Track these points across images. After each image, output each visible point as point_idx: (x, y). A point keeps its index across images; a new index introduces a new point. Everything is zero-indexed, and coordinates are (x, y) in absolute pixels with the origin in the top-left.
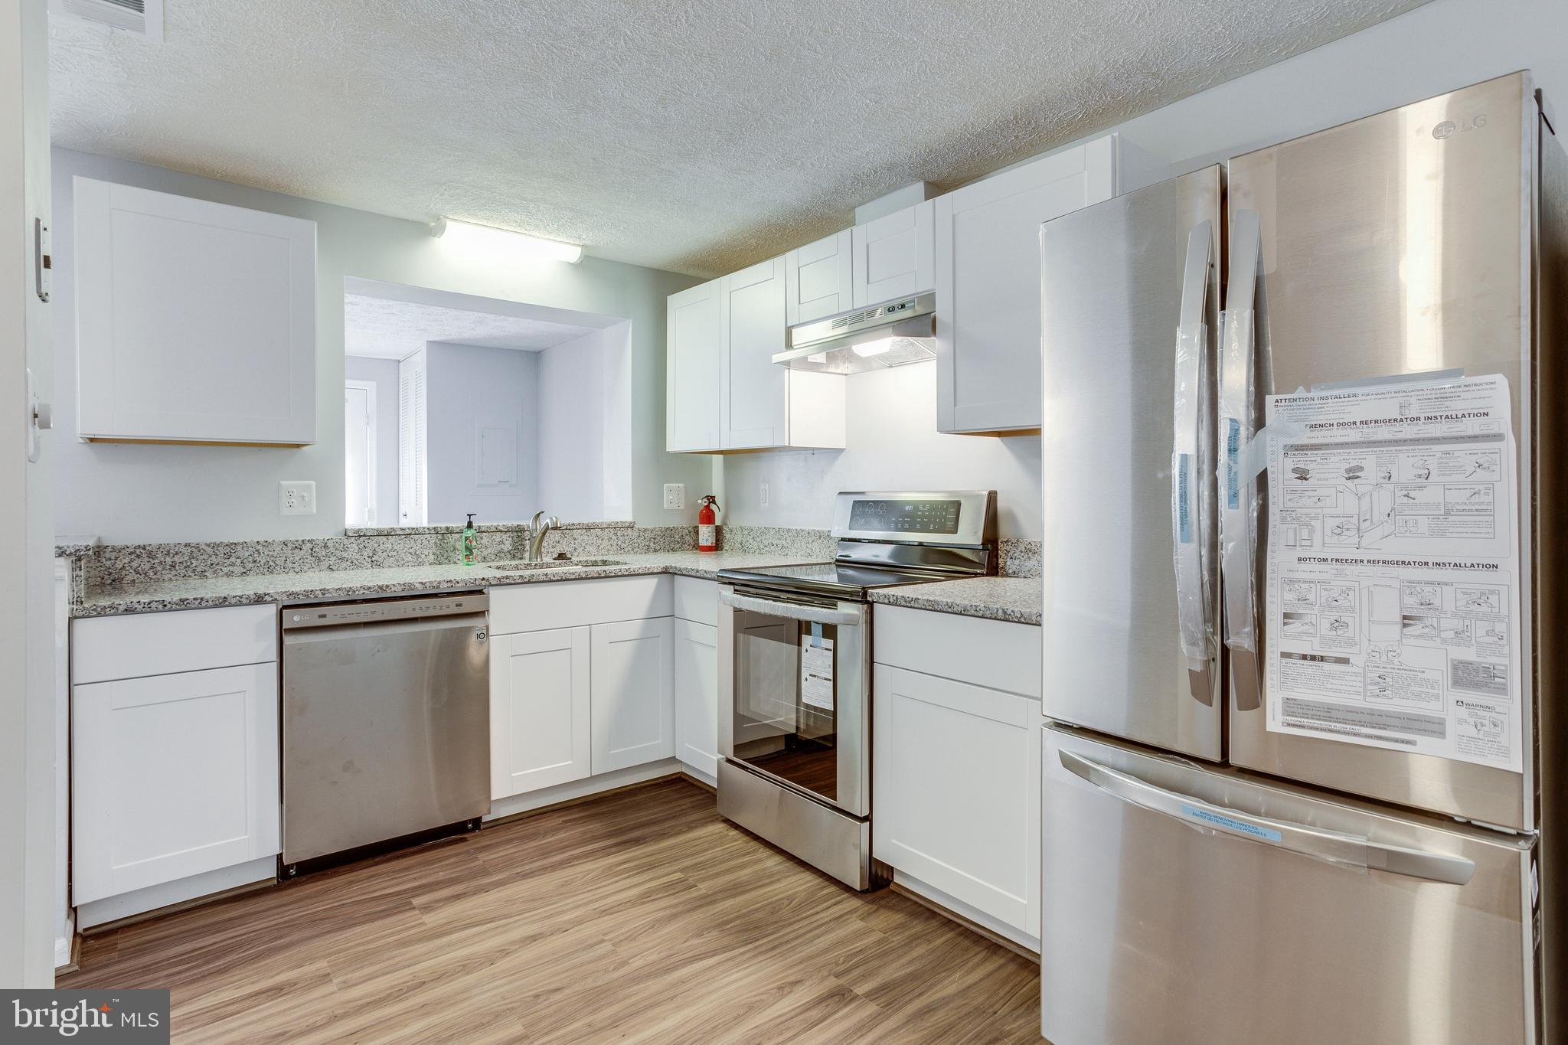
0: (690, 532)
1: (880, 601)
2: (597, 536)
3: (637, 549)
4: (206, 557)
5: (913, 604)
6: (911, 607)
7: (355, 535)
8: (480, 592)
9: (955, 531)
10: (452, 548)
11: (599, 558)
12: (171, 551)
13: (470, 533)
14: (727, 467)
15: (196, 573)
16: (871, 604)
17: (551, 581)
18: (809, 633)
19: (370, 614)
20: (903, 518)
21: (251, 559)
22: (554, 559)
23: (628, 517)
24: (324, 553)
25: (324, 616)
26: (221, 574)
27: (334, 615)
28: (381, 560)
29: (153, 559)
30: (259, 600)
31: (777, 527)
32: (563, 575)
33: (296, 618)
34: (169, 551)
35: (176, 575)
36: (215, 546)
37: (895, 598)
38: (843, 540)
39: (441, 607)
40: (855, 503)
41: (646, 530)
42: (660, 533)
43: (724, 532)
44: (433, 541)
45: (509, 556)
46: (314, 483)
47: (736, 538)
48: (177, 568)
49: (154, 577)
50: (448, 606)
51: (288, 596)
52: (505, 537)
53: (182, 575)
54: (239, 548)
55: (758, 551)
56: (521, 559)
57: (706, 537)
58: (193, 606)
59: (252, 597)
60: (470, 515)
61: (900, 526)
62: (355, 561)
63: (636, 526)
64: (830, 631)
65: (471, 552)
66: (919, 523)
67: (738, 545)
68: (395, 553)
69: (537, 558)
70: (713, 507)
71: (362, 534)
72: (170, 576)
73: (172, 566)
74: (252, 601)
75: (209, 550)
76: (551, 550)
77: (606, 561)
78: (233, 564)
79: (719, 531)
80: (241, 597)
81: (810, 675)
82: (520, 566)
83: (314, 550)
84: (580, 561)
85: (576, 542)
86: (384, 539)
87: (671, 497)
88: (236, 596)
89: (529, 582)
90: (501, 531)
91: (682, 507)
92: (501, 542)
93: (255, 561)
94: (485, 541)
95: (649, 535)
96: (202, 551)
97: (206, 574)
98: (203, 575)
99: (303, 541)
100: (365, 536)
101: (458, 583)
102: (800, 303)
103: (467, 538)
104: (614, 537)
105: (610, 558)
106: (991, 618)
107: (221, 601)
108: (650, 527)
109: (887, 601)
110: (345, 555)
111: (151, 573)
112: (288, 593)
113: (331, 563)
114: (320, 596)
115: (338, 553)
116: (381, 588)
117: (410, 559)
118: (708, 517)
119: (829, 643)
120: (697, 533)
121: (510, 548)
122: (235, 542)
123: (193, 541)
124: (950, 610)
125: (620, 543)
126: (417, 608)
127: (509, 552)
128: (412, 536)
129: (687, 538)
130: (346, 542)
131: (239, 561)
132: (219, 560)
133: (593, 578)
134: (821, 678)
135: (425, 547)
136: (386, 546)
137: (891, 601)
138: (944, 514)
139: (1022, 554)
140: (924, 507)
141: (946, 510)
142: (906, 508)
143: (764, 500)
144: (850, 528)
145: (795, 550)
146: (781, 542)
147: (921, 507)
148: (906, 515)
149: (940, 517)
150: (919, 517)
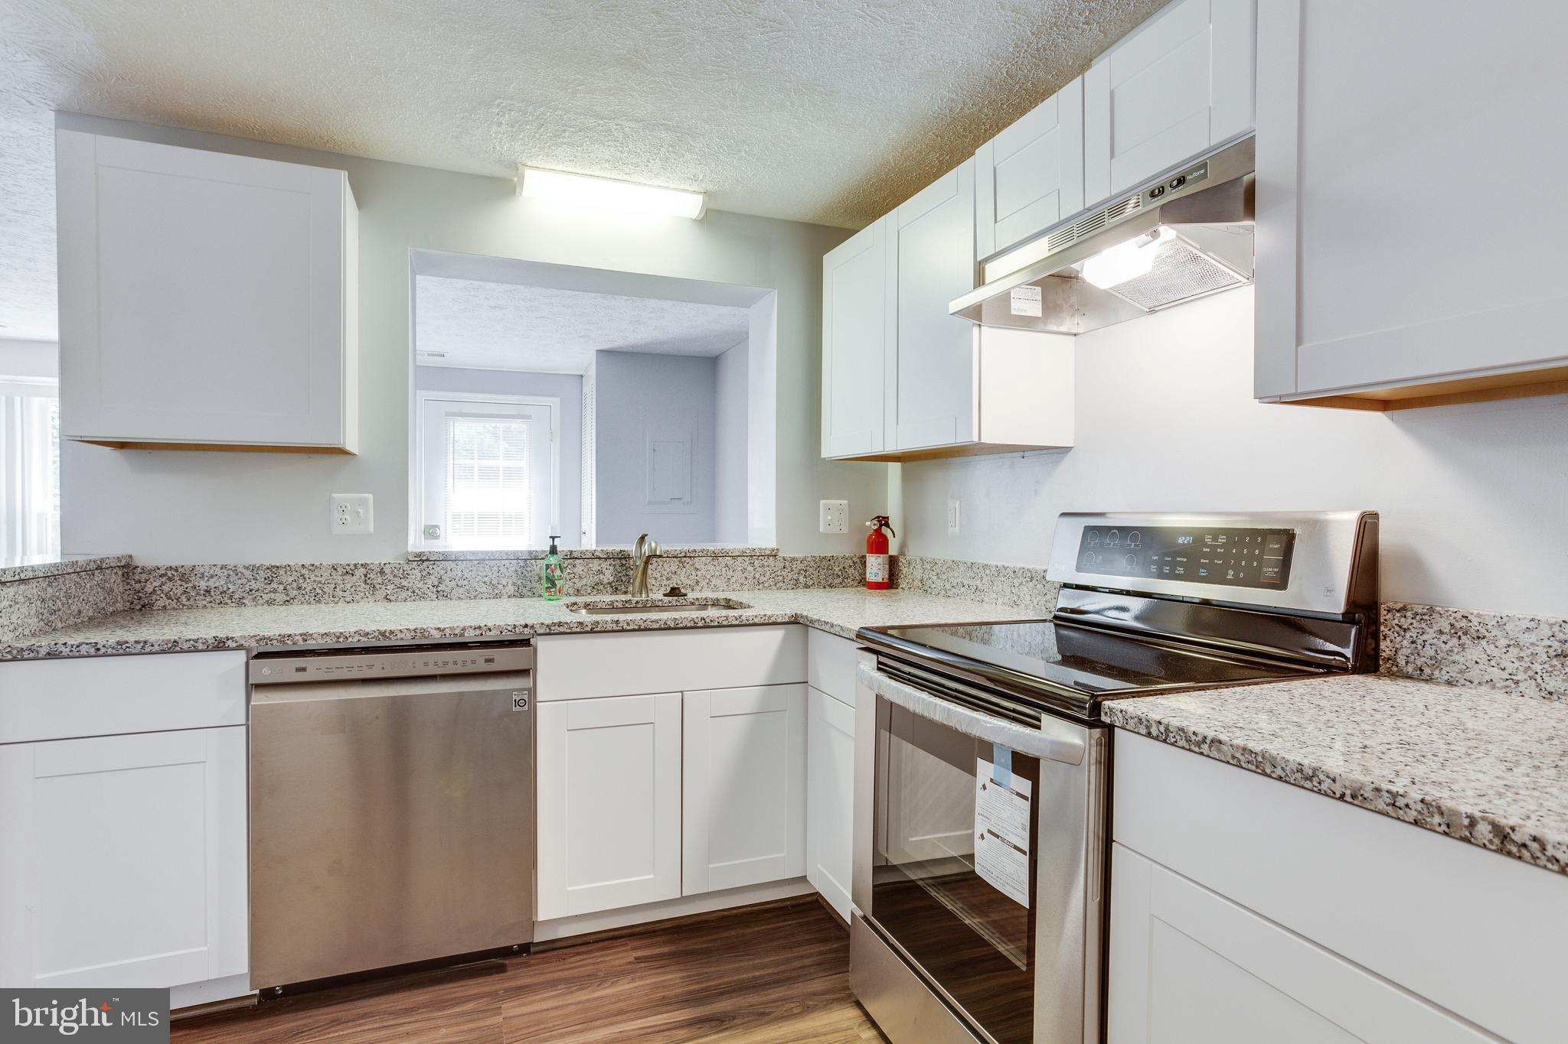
0: (854, 563)
1: (1129, 726)
2: (726, 565)
3: (781, 584)
4: (244, 581)
6: (1202, 755)
7: (416, 559)
8: (525, 643)
9: (1281, 582)
10: (537, 578)
11: (721, 595)
12: (206, 574)
13: (553, 560)
14: (906, 477)
15: (234, 600)
16: (1110, 729)
17: (623, 630)
18: (987, 760)
19: (365, 668)
20: (1174, 558)
21: (295, 585)
22: (665, 595)
23: (770, 543)
24: (380, 580)
25: (304, 669)
26: (261, 601)
27: (316, 668)
28: (448, 590)
29: (186, 583)
30: (220, 645)
31: (969, 561)
32: (641, 623)
33: (266, 671)
34: (203, 574)
35: (211, 602)
36: (254, 569)
37: (1162, 729)
38: (1066, 586)
39: (464, 662)
40: (1088, 530)
41: (793, 560)
42: (813, 563)
43: (900, 564)
44: (513, 569)
45: (609, 589)
46: (371, 496)
47: (915, 573)
48: (212, 594)
49: (187, 603)
50: (473, 662)
51: (258, 641)
52: (605, 565)
53: (218, 601)
54: (282, 572)
55: (943, 592)
56: (625, 593)
57: (875, 570)
58: (134, 652)
59: (210, 642)
60: (553, 538)
61: (1166, 569)
62: (417, 591)
63: (781, 554)
64: (1026, 765)
65: (554, 585)
67: (917, 583)
68: (466, 582)
69: (641, 594)
70: (884, 530)
71: (424, 558)
72: (205, 603)
73: (206, 591)
74: (210, 647)
75: (247, 573)
76: (665, 582)
77: (730, 600)
78: (275, 591)
79: (893, 562)
80: (196, 641)
81: (989, 832)
82: (616, 604)
83: (369, 576)
84: (697, 599)
85: (699, 573)
86: (453, 565)
87: (830, 518)
88: (190, 640)
89: (592, 631)
90: (600, 558)
91: (845, 530)
92: (600, 572)
93: (300, 588)
94: (579, 570)
95: (799, 566)
96: (240, 574)
97: (244, 601)
98: (240, 603)
99: (355, 565)
100: (428, 560)
101: (490, 630)
102: (996, 221)
103: (548, 567)
104: (750, 568)
105: (734, 597)
107: (170, 645)
108: (800, 555)
110: (405, 583)
111: (184, 599)
112: (257, 638)
113: (389, 592)
114: (301, 642)
115: (397, 581)
116: (383, 634)
117: (484, 589)
118: (878, 544)
119: (1025, 786)
120: (864, 564)
121: (612, 579)
122: (278, 565)
123: (231, 563)
125: (757, 576)
126: (431, 664)
127: (610, 583)
128: (487, 562)
129: (851, 571)
130: (406, 567)
131: (281, 587)
132: (259, 585)
133: (686, 628)
134: (1008, 843)
135: (503, 575)
136: (454, 573)
137: (1154, 731)
138: (1257, 552)
139: (1444, 638)
140: (1215, 540)
141: (1262, 545)
142: (1180, 540)
143: (952, 523)
144: (1078, 567)
145: (995, 595)
146: (974, 583)
147: (1209, 539)
148: (1180, 551)
149: (1249, 558)
150: (1206, 555)
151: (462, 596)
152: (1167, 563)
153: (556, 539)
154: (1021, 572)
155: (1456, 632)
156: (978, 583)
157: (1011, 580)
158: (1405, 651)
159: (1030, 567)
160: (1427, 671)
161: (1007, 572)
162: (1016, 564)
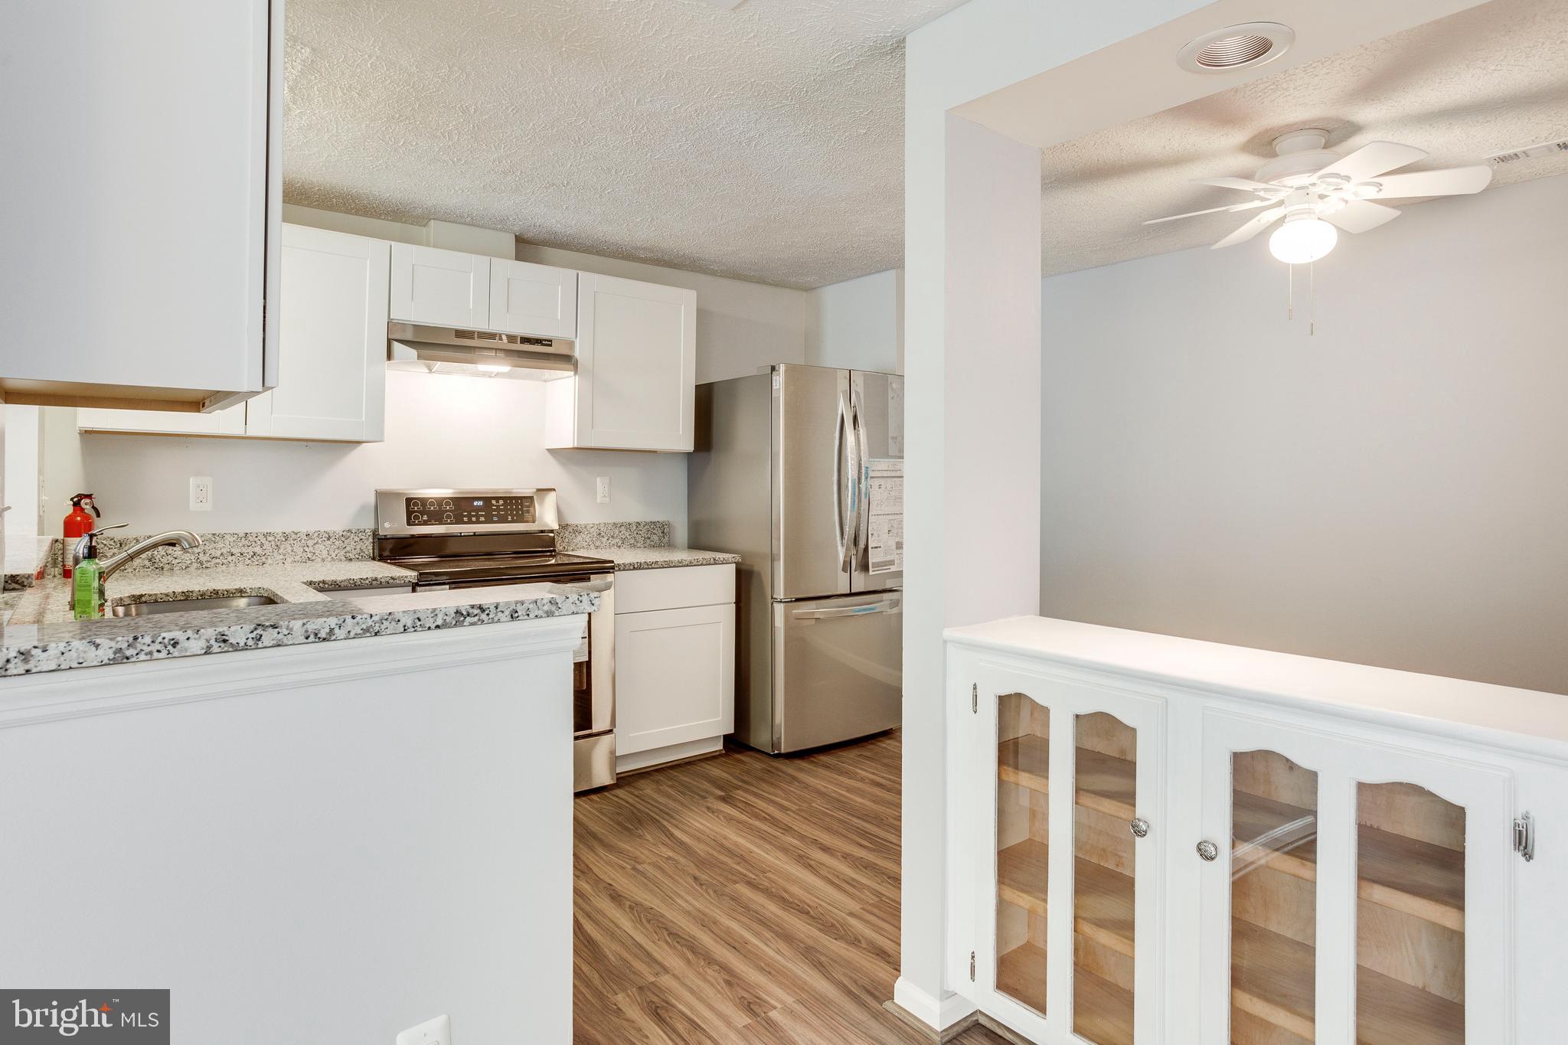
1: (626, 568)
9: (533, 519)
20: (477, 513)
66: (495, 515)
138: (519, 507)
140: (498, 502)
141: (521, 504)
142: (475, 503)
143: (201, 499)
144: (409, 524)
145: (282, 557)
146: (250, 550)
147: (494, 502)
148: (479, 509)
149: (517, 510)
150: (495, 510)
152: (474, 516)
155: (575, 531)
156: (258, 550)
157: (303, 541)
158: (559, 542)
159: (327, 530)
160: (566, 547)
161: (298, 536)
162: (311, 530)
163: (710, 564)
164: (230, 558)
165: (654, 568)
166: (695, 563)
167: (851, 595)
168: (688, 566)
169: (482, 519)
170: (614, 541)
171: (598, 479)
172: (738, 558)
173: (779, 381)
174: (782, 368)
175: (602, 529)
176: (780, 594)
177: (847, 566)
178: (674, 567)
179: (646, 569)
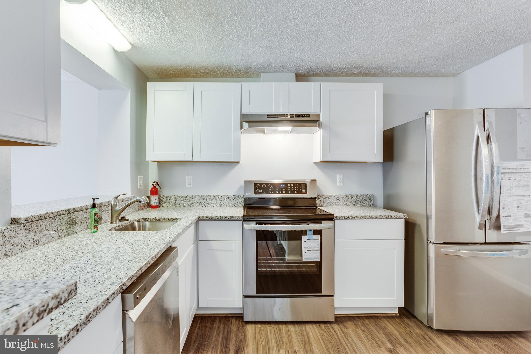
1: (340, 218)
5: (355, 218)
6: (355, 219)
9: (306, 193)
13: (95, 211)
14: (160, 168)
18: (306, 234)
20: (282, 190)
22: (119, 221)
25: (145, 288)
31: (200, 195)
37: (347, 217)
40: (256, 184)
43: (163, 198)
44: (66, 220)
47: (170, 201)
55: (187, 206)
57: (154, 201)
61: (281, 192)
64: (318, 232)
66: (289, 191)
68: (47, 232)
70: (156, 186)
79: (159, 198)
81: (307, 250)
86: (42, 222)
87: (140, 183)
91: (143, 187)
100: (30, 222)
103: (96, 215)
106: (386, 219)
109: (344, 218)
118: (155, 192)
119: (318, 237)
120: (150, 200)
124: (371, 218)
128: (56, 218)
134: (314, 250)
135: (62, 224)
136: (42, 228)
137: (346, 218)
138: (300, 187)
139: (324, 199)
140: (291, 185)
141: (301, 186)
142: (282, 186)
143: (189, 183)
144: (255, 194)
145: (213, 204)
146: (203, 201)
147: (289, 185)
148: (283, 188)
149: (299, 188)
150: (289, 189)
151: (46, 242)
152: (280, 191)
153: (95, 200)
154: (224, 196)
155: (326, 198)
156: (205, 201)
157: (220, 199)
158: (319, 202)
159: (228, 195)
160: (322, 205)
161: (218, 197)
162: (222, 194)
163: (388, 219)
164: (197, 204)
165: (356, 219)
166: (380, 218)
167: (486, 243)
168: (375, 219)
169: (284, 192)
170: (345, 203)
171: (338, 176)
172: (406, 216)
173: (431, 120)
174: (432, 113)
175: (339, 197)
176: (433, 238)
177: (483, 226)
178: (367, 219)
179: (351, 219)
